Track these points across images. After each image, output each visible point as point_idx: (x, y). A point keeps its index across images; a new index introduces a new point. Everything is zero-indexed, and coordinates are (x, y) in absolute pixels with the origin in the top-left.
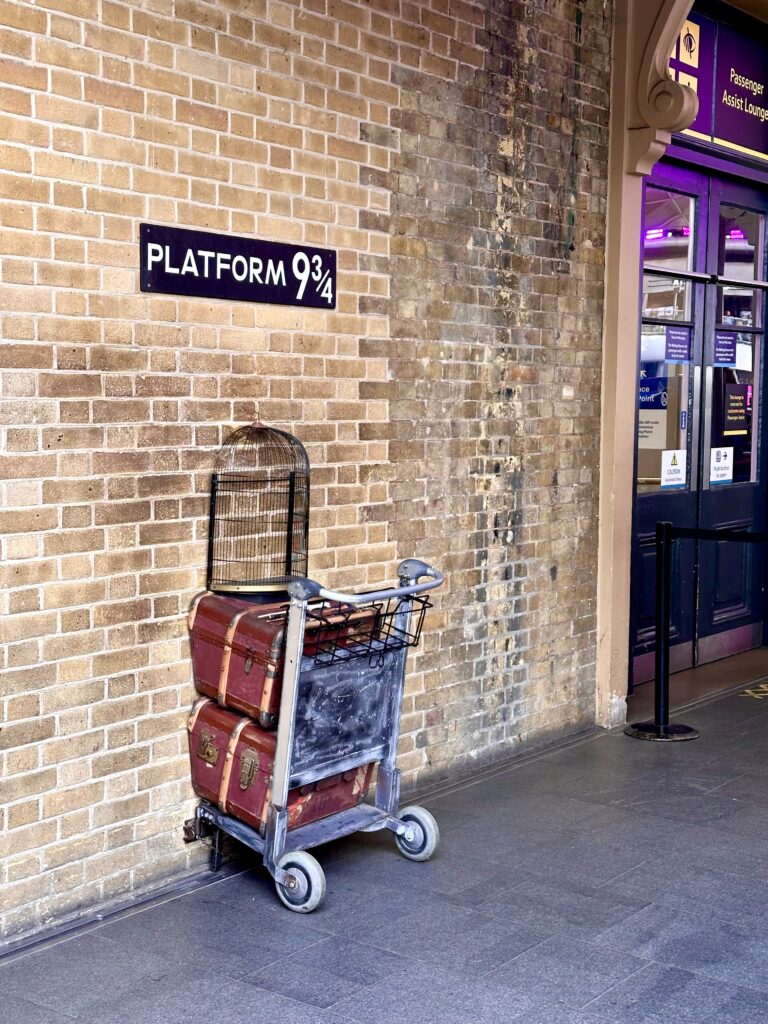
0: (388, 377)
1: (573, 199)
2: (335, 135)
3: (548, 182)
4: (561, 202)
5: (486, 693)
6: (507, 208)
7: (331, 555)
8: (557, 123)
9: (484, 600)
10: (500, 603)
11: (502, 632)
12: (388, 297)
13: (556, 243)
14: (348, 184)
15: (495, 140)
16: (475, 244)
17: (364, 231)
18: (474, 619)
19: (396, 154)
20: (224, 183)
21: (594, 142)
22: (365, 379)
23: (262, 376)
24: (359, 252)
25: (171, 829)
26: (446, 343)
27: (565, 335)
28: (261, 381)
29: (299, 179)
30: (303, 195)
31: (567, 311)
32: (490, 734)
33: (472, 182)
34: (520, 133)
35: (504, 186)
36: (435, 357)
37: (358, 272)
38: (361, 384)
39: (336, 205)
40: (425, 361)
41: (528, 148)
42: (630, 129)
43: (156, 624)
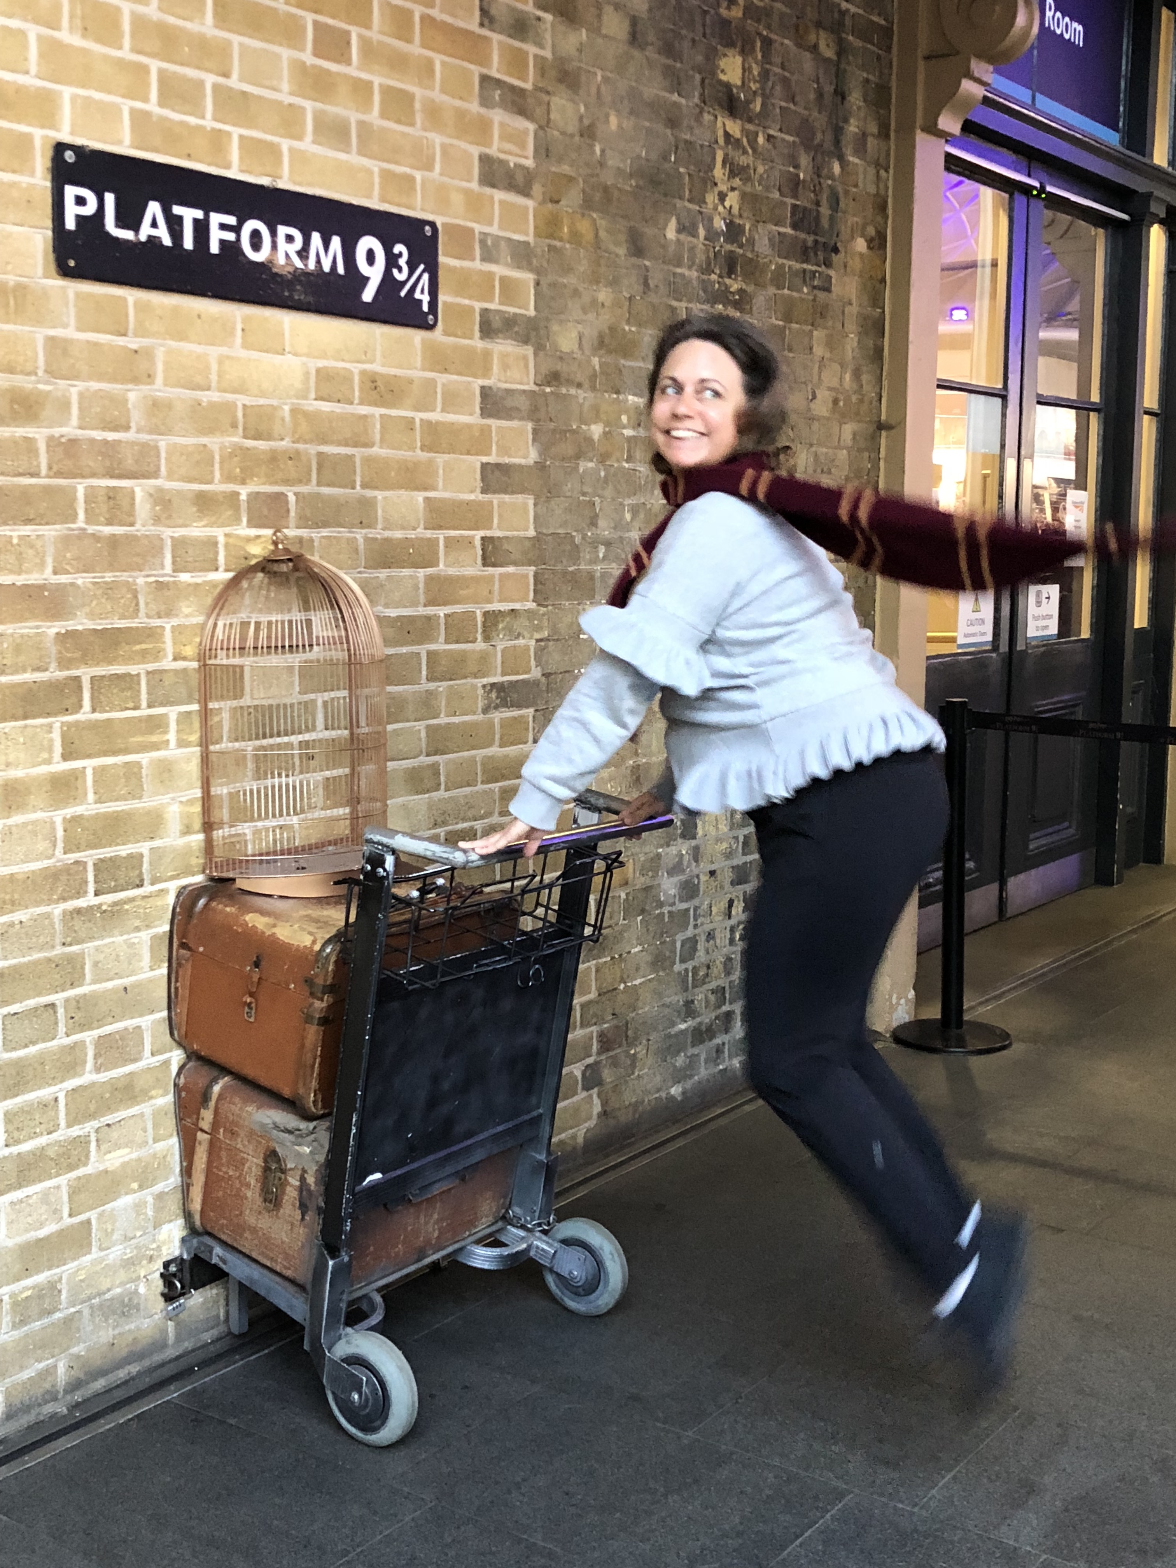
0: (532, 456)
1: (837, 168)
2: (435, 13)
3: (798, 135)
4: (818, 173)
5: (696, 990)
6: (732, 174)
7: (435, 769)
8: (812, 37)
9: (694, 837)
10: (718, 840)
11: (722, 887)
12: (532, 312)
13: (810, 239)
14: (458, 103)
15: (712, 56)
16: (679, 231)
17: (488, 190)
18: (676, 869)
19: (543, 58)
20: (221, 80)
21: (871, 77)
22: (492, 459)
23: (300, 446)
24: (477, 228)
25: (138, 1278)
26: (630, 397)
27: (823, 395)
28: (298, 452)
29: (369, 85)
30: (374, 117)
31: (828, 355)
32: (703, 1057)
33: (673, 123)
34: (753, 49)
35: (727, 135)
36: (612, 424)
37: (477, 264)
38: (484, 466)
39: (437, 139)
40: (596, 430)
41: (765, 75)
42: (927, 58)
43: (101, 905)
